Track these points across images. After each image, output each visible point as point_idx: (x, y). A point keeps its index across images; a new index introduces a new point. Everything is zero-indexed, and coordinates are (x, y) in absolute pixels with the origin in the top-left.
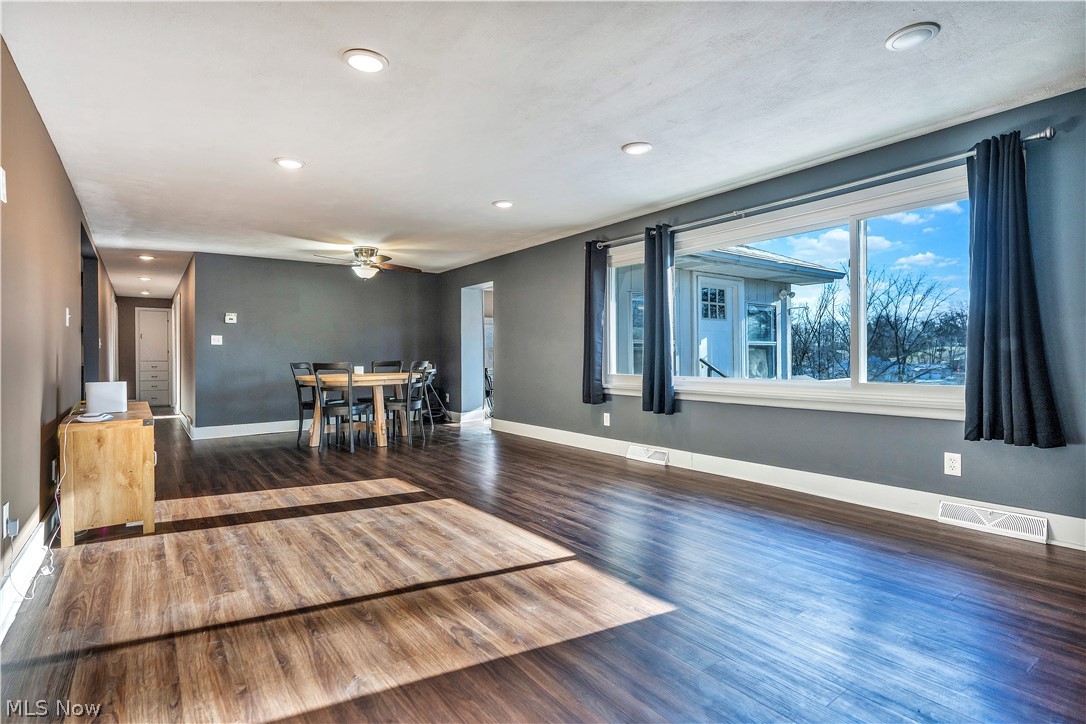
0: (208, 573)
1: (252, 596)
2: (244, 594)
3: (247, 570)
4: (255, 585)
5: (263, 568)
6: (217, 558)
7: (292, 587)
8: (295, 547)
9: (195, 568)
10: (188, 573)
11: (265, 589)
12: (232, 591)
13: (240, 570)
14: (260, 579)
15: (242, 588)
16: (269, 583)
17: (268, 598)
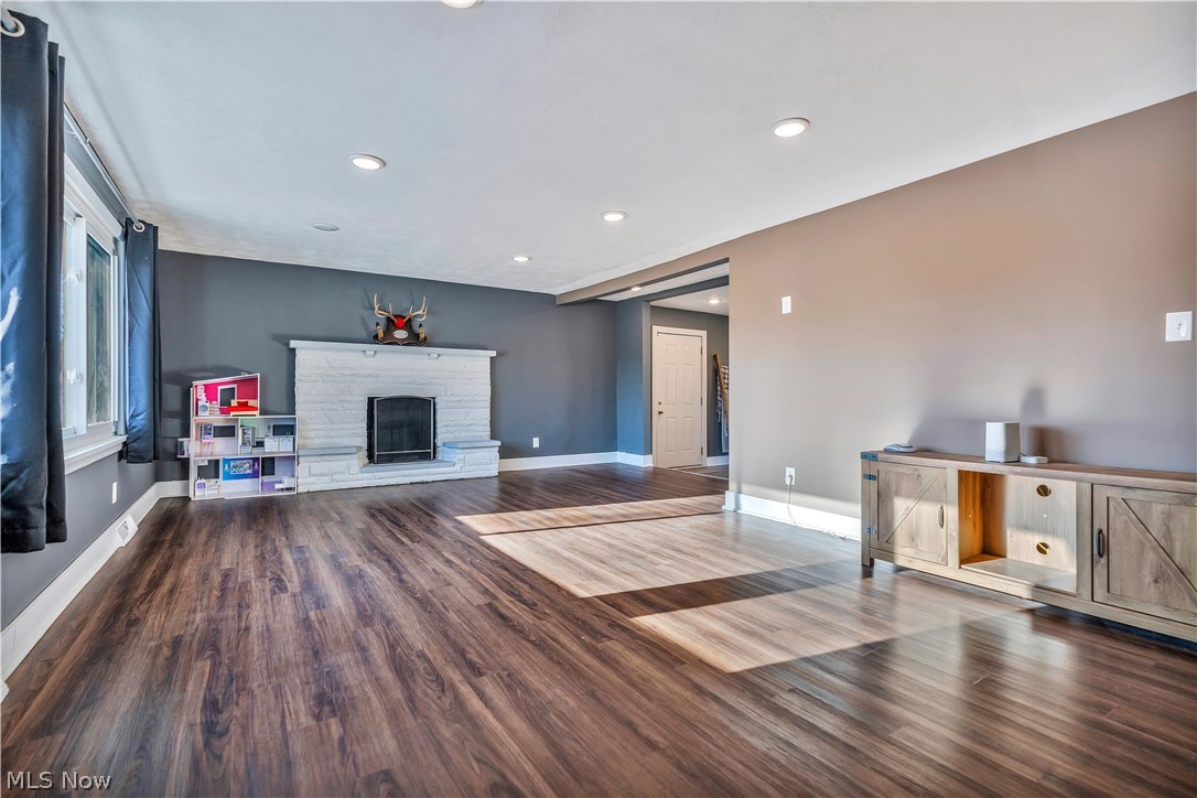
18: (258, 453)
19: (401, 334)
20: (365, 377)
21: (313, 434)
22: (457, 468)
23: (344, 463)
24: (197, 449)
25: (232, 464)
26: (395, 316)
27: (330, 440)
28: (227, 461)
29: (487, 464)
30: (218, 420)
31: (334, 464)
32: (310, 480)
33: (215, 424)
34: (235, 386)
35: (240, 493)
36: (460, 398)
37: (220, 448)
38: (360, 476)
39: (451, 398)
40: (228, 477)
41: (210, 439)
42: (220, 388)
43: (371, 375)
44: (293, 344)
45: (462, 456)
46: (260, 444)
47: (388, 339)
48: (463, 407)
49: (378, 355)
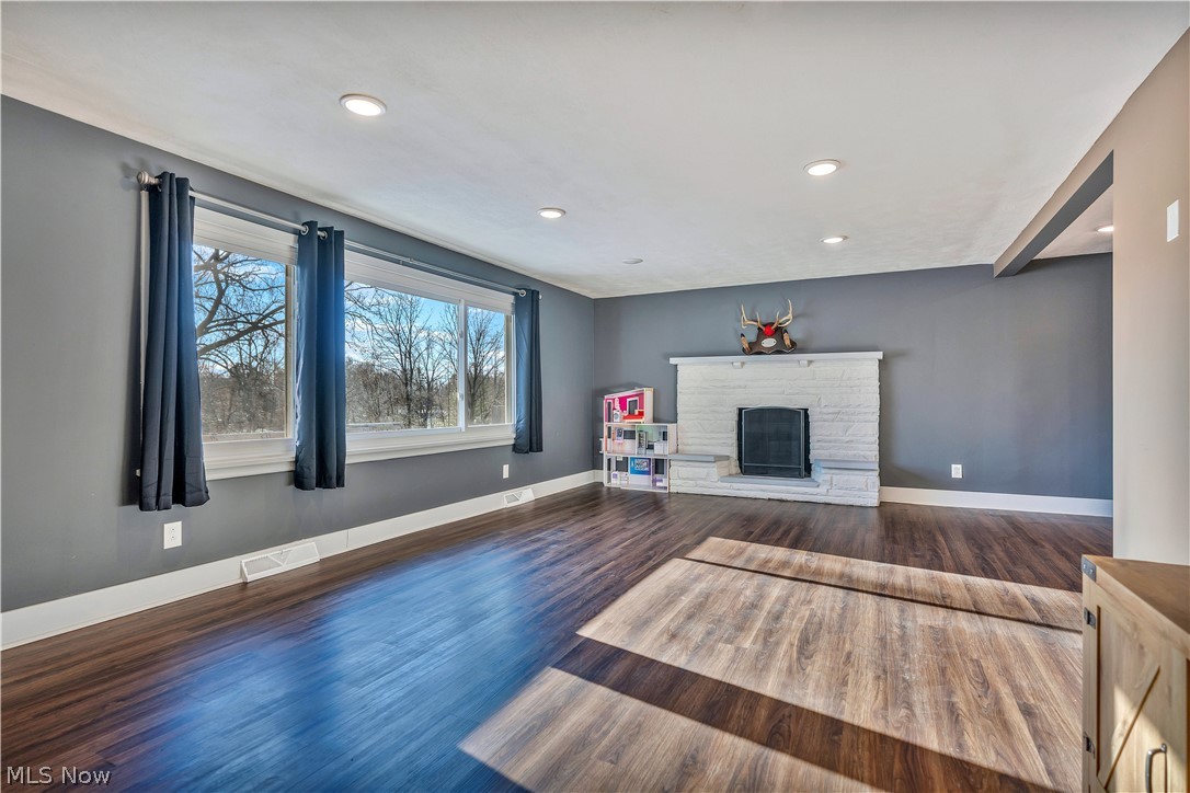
0: (955, 655)
1: (914, 616)
2: (920, 621)
3: (912, 642)
4: (909, 624)
5: (895, 637)
6: (943, 671)
7: (880, 611)
8: (848, 647)
9: (970, 665)
10: (977, 663)
11: (902, 618)
12: (931, 627)
13: (919, 644)
14: (903, 627)
15: (921, 626)
16: (896, 621)
17: (902, 611)
18: (651, 455)
19: (769, 343)
20: (734, 388)
21: (690, 441)
22: (822, 490)
23: (705, 470)
24: (613, 448)
25: (636, 461)
26: (764, 326)
27: (705, 448)
28: (633, 459)
29: (860, 489)
30: (627, 425)
31: (697, 470)
32: (679, 482)
33: (626, 429)
34: (637, 398)
35: (640, 486)
36: (837, 410)
37: (629, 448)
38: (719, 484)
39: (825, 410)
40: (634, 472)
41: (621, 440)
42: (628, 400)
43: (740, 387)
44: (673, 361)
45: (828, 477)
46: (651, 447)
47: (754, 349)
48: (842, 420)
49: (746, 366)
